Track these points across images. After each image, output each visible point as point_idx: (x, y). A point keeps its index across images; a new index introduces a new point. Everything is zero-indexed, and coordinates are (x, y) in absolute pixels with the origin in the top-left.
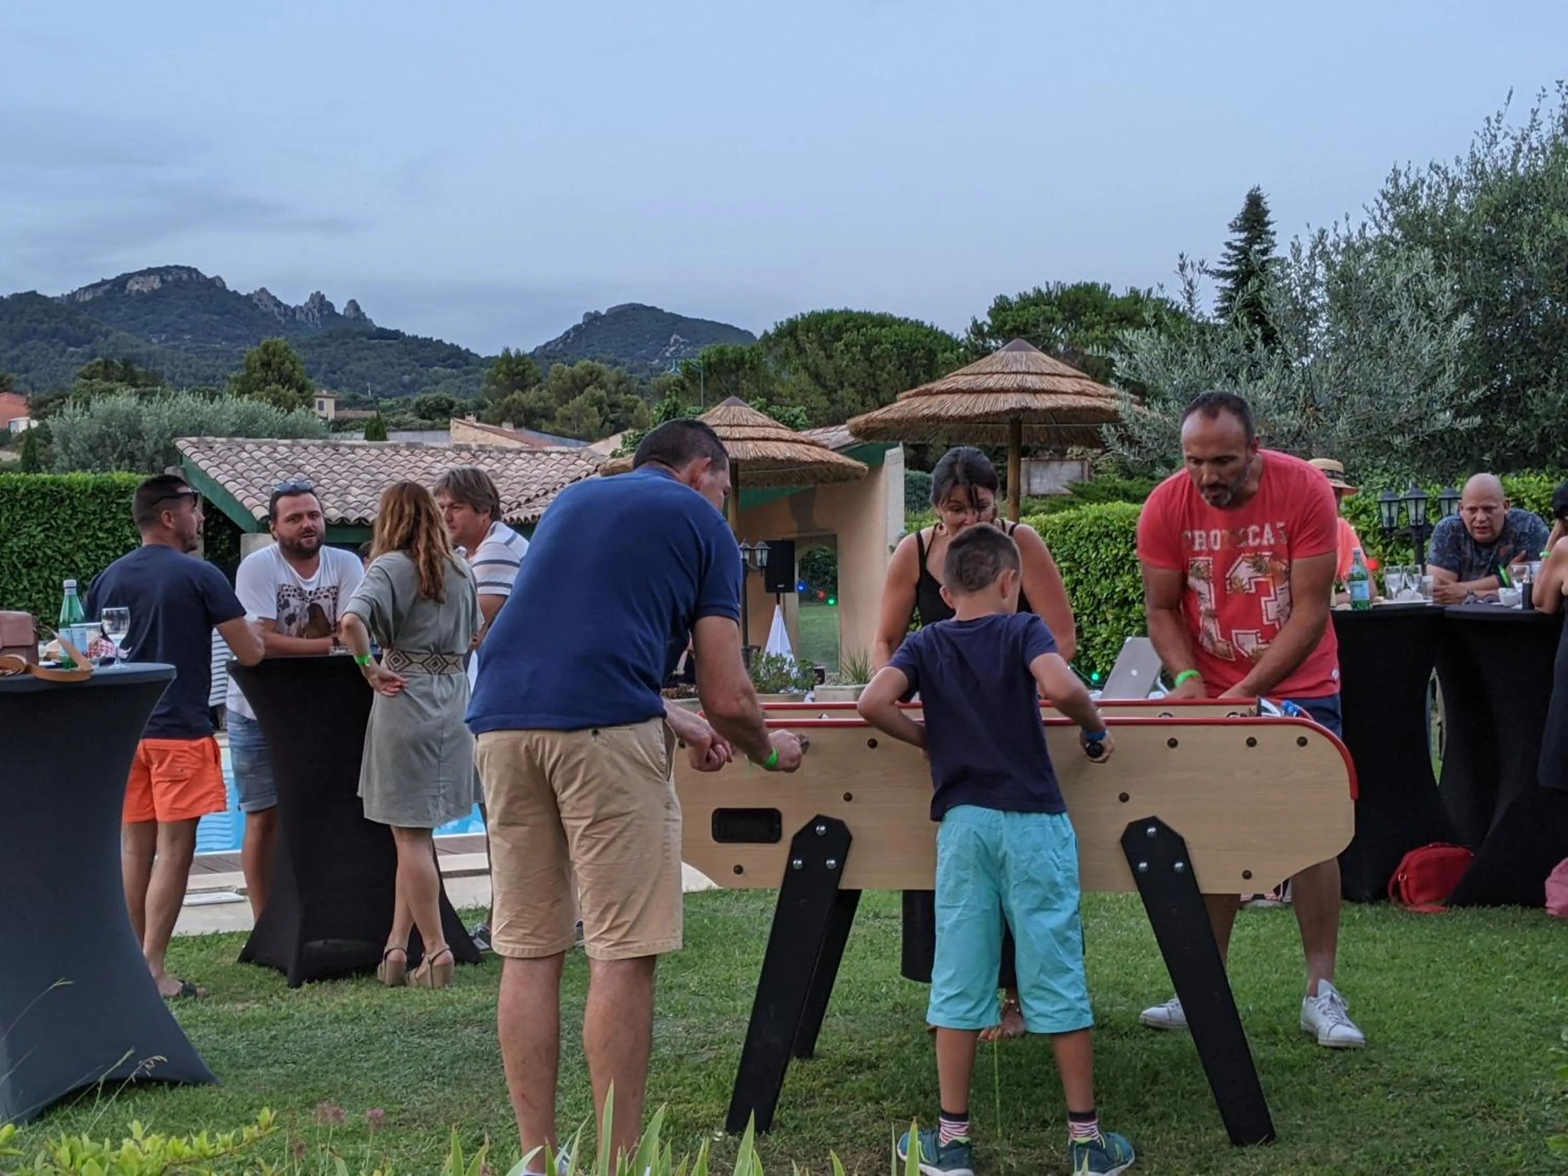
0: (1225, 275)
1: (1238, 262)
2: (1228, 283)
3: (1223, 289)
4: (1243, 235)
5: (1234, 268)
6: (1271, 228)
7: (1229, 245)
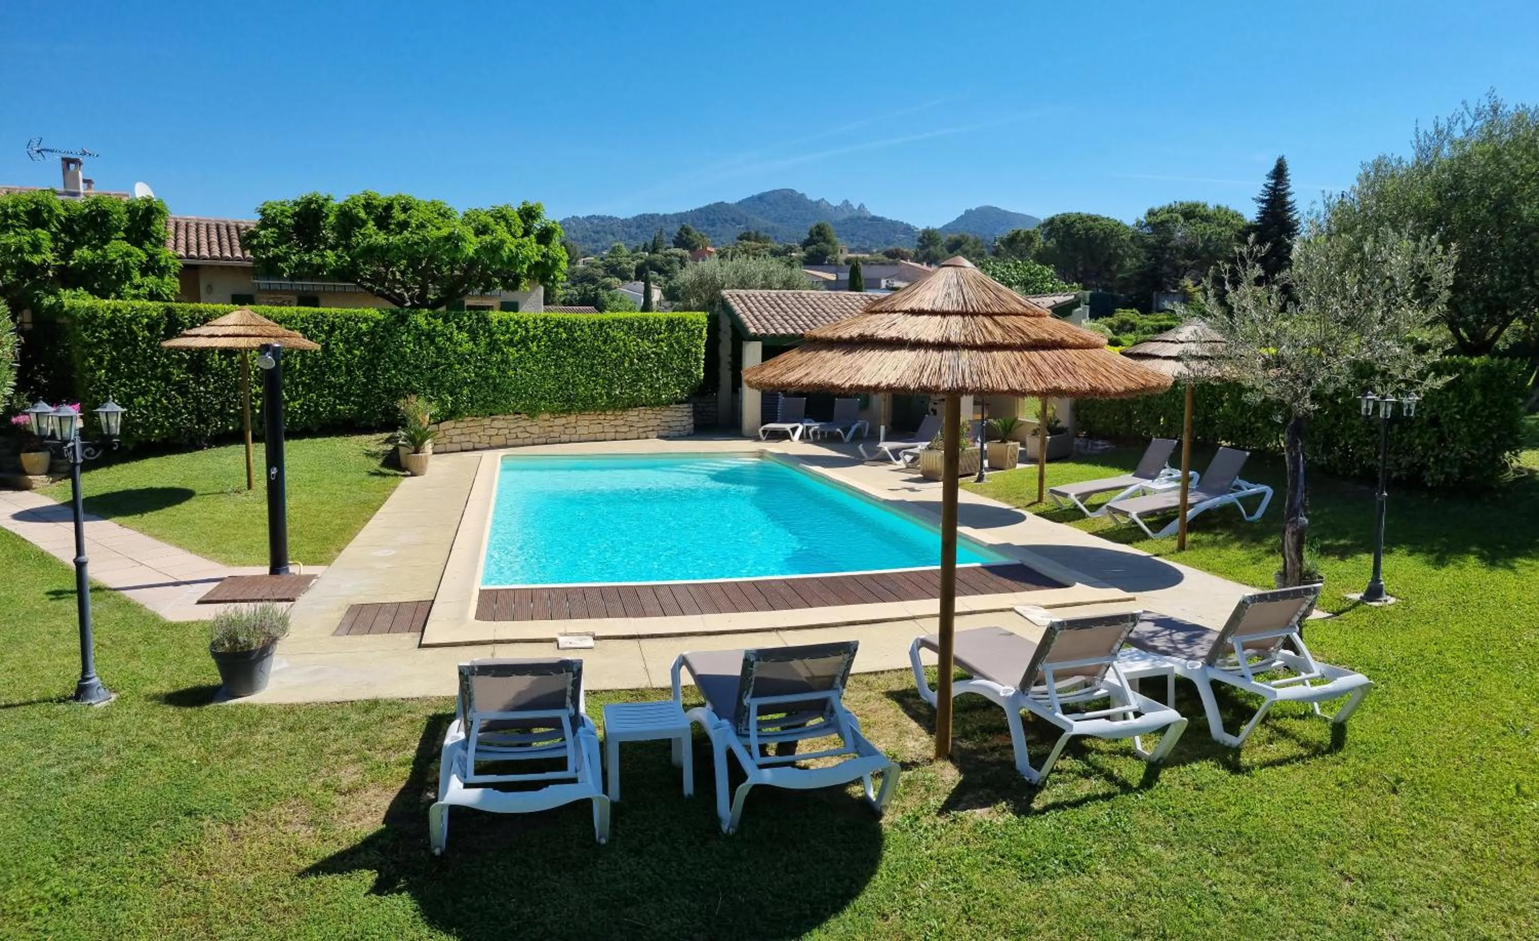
0: (1263, 201)
1: (1269, 195)
2: (1264, 205)
3: (1261, 208)
4: (1273, 181)
5: (1267, 198)
6: (1288, 178)
7: (1266, 186)
